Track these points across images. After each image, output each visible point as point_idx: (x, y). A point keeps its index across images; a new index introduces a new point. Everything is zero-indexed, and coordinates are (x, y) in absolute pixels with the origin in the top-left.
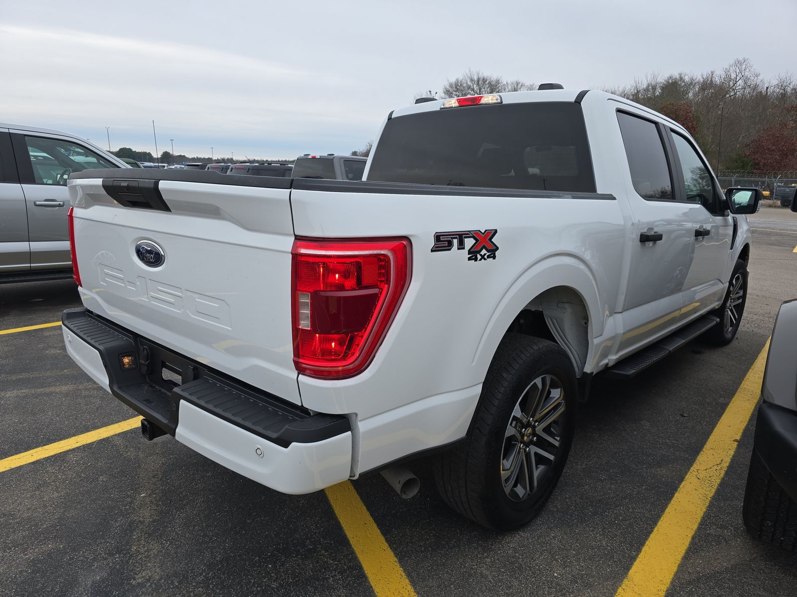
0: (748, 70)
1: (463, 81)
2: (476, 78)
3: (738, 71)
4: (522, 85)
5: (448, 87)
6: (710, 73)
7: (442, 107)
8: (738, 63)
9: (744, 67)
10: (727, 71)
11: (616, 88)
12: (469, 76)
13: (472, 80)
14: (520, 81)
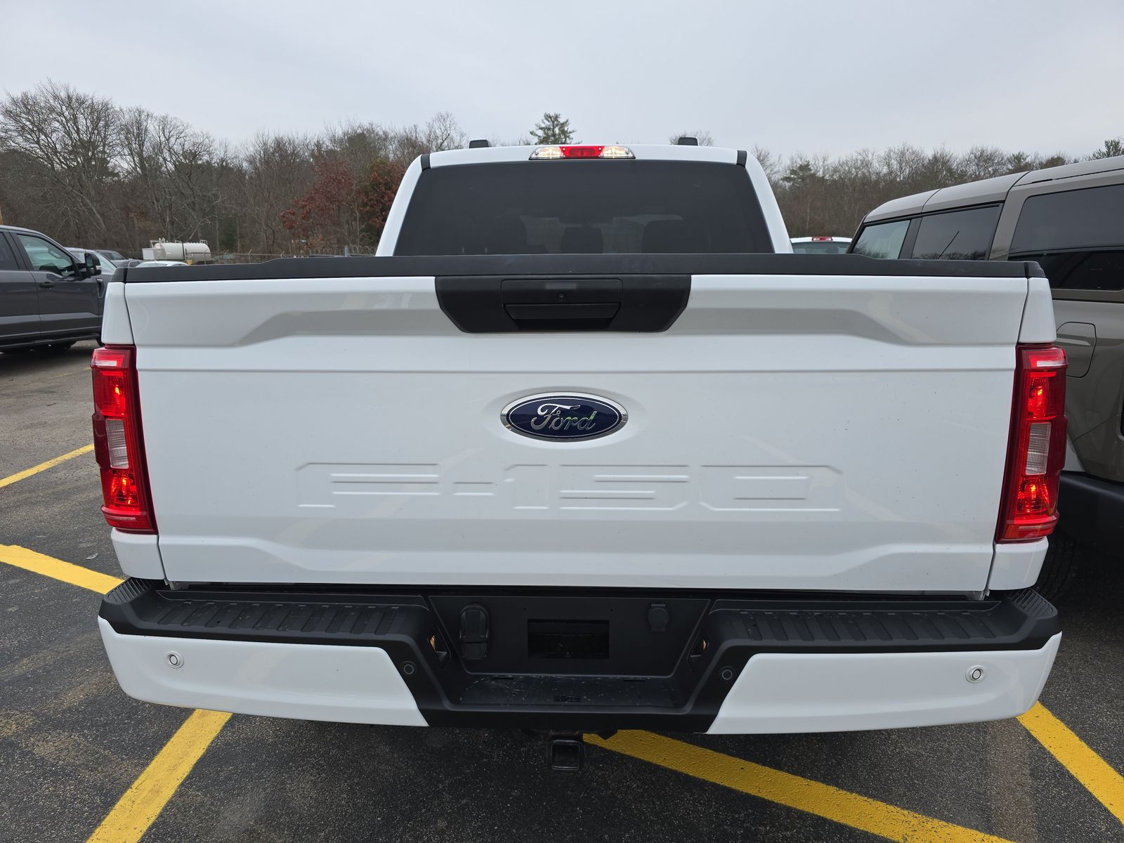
0: (453, 128)
1: (38, 97)
2: (63, 95)
3: (443, 128)
4: (148, 115)
5: (8, 104)
6: (413, 127)
7: (534, 156)
8: (442, 118)
9: (448, 123)
10: (430, 127)
11: (294, 134)
12: (51, 91)
13: (56, 97)
14: (143, 108)
